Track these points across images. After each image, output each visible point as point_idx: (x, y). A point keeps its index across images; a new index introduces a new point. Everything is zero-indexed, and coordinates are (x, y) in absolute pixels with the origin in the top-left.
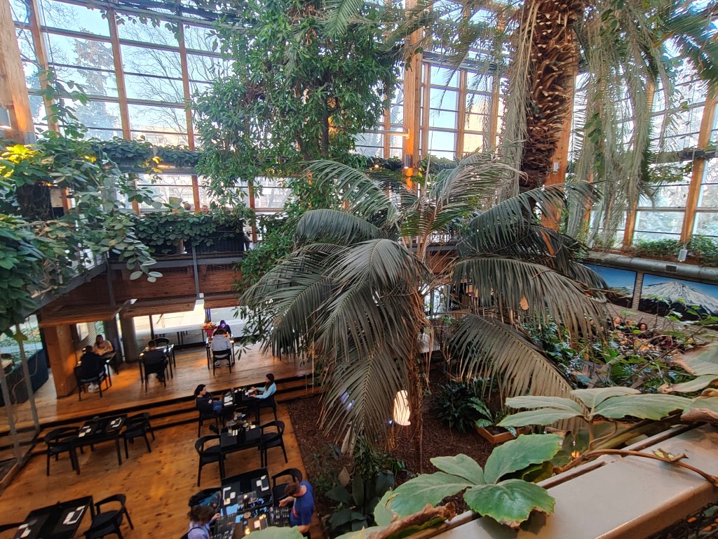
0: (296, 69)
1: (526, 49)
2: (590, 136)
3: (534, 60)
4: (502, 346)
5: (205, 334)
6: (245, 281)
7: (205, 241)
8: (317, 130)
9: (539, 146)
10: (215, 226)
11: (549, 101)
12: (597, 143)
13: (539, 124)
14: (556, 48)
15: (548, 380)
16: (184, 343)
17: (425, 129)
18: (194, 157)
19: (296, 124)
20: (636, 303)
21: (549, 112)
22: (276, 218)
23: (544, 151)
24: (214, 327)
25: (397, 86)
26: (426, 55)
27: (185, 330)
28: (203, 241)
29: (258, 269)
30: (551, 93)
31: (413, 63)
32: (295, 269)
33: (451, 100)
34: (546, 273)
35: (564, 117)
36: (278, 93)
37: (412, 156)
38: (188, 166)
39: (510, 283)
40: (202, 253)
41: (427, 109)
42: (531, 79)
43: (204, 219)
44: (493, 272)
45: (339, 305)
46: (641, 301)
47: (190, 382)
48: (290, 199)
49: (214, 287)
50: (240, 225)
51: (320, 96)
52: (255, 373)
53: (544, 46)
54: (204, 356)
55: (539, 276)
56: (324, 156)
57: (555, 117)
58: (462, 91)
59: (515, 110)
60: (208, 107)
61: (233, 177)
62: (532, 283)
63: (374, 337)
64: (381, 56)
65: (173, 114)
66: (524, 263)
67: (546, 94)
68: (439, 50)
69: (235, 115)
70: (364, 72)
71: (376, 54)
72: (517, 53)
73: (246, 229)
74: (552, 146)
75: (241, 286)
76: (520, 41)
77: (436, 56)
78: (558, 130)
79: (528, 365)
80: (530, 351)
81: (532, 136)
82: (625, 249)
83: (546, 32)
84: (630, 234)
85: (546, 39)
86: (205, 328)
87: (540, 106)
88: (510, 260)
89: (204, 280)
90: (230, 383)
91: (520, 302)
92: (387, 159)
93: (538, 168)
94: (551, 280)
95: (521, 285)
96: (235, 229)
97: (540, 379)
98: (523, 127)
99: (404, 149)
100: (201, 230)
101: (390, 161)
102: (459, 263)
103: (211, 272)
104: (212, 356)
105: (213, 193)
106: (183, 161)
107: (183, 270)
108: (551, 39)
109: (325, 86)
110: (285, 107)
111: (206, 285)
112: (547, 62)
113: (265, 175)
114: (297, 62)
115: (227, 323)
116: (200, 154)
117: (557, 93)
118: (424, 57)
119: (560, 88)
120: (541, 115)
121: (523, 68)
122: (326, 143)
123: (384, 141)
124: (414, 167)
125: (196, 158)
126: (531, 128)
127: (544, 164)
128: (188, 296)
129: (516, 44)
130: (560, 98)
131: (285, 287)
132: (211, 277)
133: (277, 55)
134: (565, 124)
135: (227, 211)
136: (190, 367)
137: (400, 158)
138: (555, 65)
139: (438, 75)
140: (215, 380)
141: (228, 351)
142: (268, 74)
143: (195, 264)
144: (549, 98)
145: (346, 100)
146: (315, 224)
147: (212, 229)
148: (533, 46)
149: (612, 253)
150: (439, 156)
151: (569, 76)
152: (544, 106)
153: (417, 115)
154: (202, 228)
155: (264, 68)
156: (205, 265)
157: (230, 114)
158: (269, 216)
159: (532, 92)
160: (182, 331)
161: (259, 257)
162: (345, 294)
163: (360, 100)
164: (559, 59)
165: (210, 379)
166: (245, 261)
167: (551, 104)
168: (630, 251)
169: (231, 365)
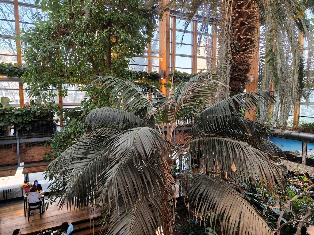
0: (89, 19)
1: (229, 11)
2: (269, 61)
3: (234, 18)
4: (222, 196)
5: (24, 191)
6: (53, 154)
7: (26, 127)
8: (104, 55)
9: (240, 67)
10: (33, 116)
11: (244, 42)
12: (273, 65)
13: (239, 54)
14: (246, 11)
15: (250, 219)
16: (8, 199)
17: (173, 55)
18: (21, 70)
19: (89, 51)
20: (304, 160)
21: (244, 47)
22: (76, 110)
23: (243, 70)
24: (30, 186)
25: (155, 30)
26: (172, 12)
27: (9, 189)
28: (24, 126)
29: (62, 145)
30: (245, 37)
31: (164, 17)
32: (85, 148)
33: (188, 38)
34: (246, 147)
35: (254, 51)
36: (78, 32)
37: (165, 71)
38: (16, 76)
39: (224, 153)
40: (23, 135)
41: (174, 43)
42: (233, 28)
43: (25, 112)
44: (214, 146)
45: (113, 172)
46: (307, 159)
47: (10, 228)
48: (85, 99)
49: (31, 158)
50: (51, 115)
51: (105, 35)
52: (59, 218)
53: (239, 10)
54: (22, 207)
55: (242, 149)
56: (108, 71)
57: (248, 51)
58: (195, 33)
59: (224, 46)
60: (31, 39)
61: (46, 84)
62: (238, 153)
63: (136, 194)
64: (144, 12)
65: (9, 42)
66: (233, 141)
67: (242, 38)
68: (180, 9)
69: (49, 45)
70: (133, 21)
71: (140, 11)
72: (224, 14)
73: (56, 117)
74: (247, 67)
75: (50, 157)
76: (226, 7)
77: (178, 12)
78: (250, 58)
79: (238, 208)
80: (239, 199)
81: (236, 61)
82: (295, 127)
83: (240, 2)
84: (297, 118)
85: (240, 6)
86: (23, 187)
87: (239, 44)
88: (224, 139)
89: (24, 153)
90: (40, 226)
91: (231, 166)
92: (150, 73)
93: (240, 80)
94: (249, 152)
95: (231, 155)
96: (47, 118)
97: (246, 218)
98: (230, 56)
99: (160, 67)
100: (23, 119)
101: (152, 74)
102: (193, 141)
103: (29, 148)
104: (28, 207)
105: (33, 94)
106: (13, 73)
107: (9, 147)
108: (243, 6)
109: (108, 29)
110: (82, 41)
111: (25, 156)
112: (241, 19)
113: (69, 83)
114: (90, 14)
115: (40, 182)
116: (25, 69)
117: (248, 37)
118: (171, 13)
119: (250, 34)
120: (240, 49)
121: (227, 22)
122: (110, 63)
123: (148, 62)
124: (166, 78)
125: (22, 71)
126: (235, 57)
127: (244, 78)
128: (12, 165)
129: (223, 8)
130: (250, 40)
131: (78, 160)
132: (29, 151)
133: (77, 10)
134: (254, 54)
135: (42, 107)
136: (11, 215)
137: (158, 72)
138: (246, 21)
139: (180, 24)
140: (29, 225)
141: (40, 204)
142: (72, 21)
143: (18, 142)
144: (244, 40)
145: (122, 38)
146: (98, 117)
147: (31, 118)
148: (233, 10)
149: (288, 130)
150: (182, 71)
151: (254, 27)
152: (241, 44)
153: (168, 47)
154: (24, 118)
155: (69, 16)
156: (25, 143)
157: (45, 44)
158: (71, 109)
159: (234, 36)
160: (7, 189)
161: (63, 137)
162: (118, 165)
163: (130, 38)
164: (248, 18)
165: (26, 224)
166: (53, 140)
167: (245, 43)
168: (298, 129)
169: (42, 213)
